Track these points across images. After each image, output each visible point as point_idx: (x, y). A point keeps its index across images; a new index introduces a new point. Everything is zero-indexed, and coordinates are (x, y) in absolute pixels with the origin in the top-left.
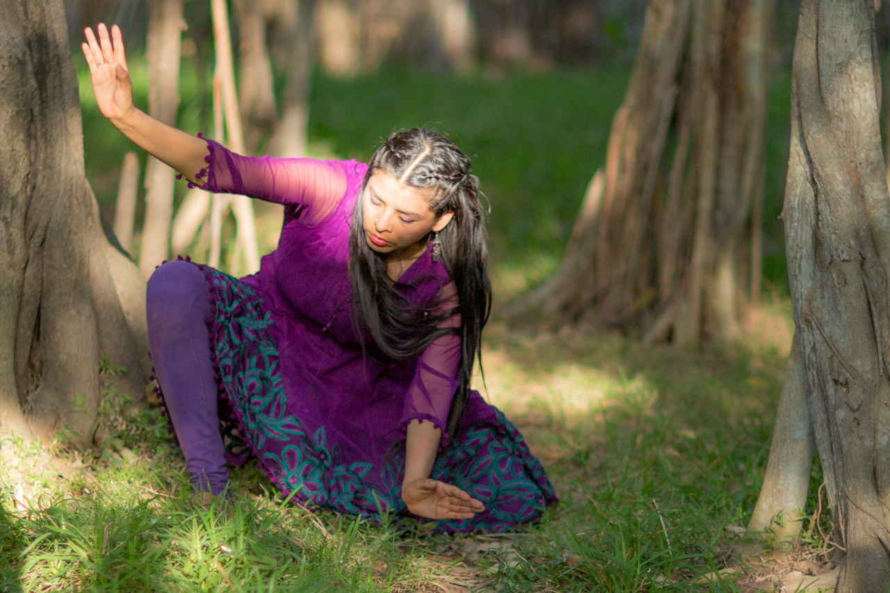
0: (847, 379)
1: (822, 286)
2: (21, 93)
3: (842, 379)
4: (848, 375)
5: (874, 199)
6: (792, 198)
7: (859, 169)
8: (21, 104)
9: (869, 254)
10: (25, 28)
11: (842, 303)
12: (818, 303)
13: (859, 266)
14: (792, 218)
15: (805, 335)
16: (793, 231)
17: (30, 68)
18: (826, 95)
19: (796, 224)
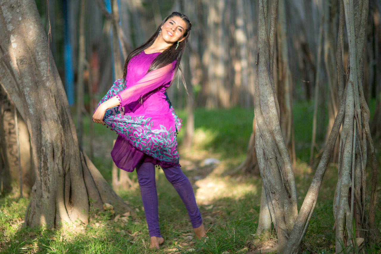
0: (274, 192)
1: (266, 166)
2: (58, 129)
3: (273, 192)
4: (275, 191)
5: (278, 140)
6: (257, 142)
7: (273, 132)
8: (58, 132)
9: (278, 156)
10: (57, 112)
11: (271, 170)
12: (266, 171)
13: (275, 159)
14: (257, 147)
15: (264, 180)
16: (258, 151)
17: (59, 122)
18: (263, 112)
19: (258, 149)
